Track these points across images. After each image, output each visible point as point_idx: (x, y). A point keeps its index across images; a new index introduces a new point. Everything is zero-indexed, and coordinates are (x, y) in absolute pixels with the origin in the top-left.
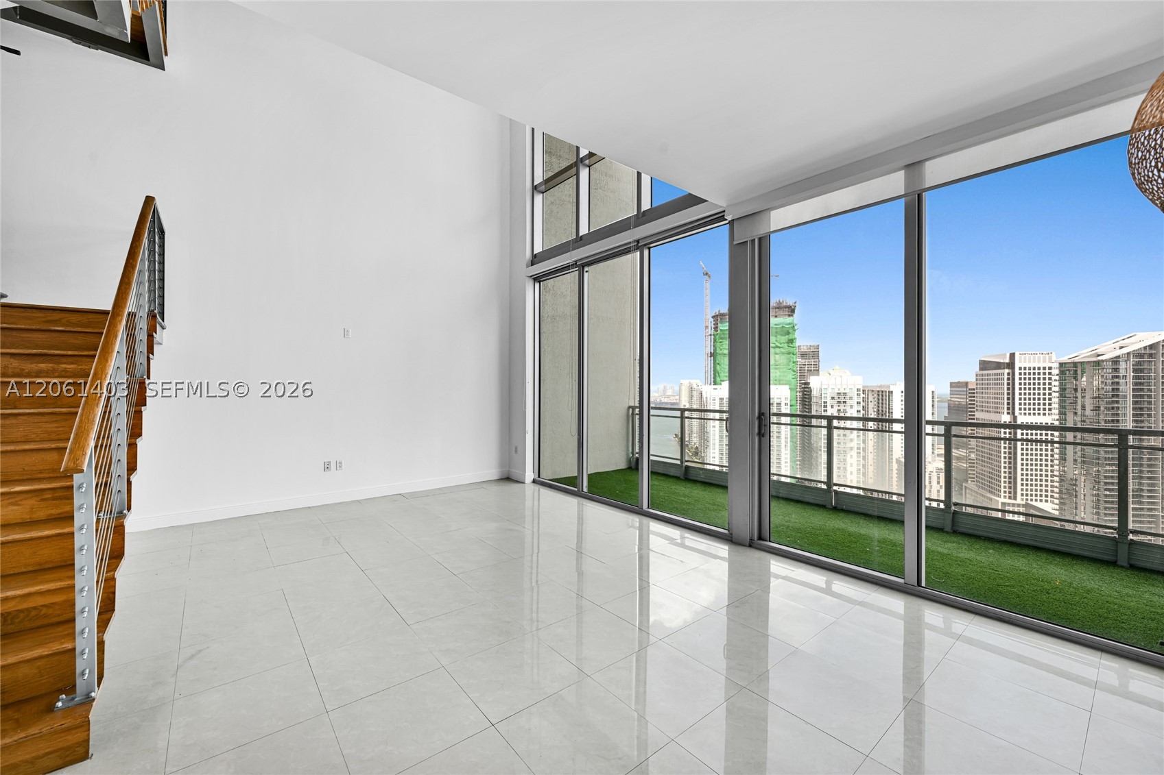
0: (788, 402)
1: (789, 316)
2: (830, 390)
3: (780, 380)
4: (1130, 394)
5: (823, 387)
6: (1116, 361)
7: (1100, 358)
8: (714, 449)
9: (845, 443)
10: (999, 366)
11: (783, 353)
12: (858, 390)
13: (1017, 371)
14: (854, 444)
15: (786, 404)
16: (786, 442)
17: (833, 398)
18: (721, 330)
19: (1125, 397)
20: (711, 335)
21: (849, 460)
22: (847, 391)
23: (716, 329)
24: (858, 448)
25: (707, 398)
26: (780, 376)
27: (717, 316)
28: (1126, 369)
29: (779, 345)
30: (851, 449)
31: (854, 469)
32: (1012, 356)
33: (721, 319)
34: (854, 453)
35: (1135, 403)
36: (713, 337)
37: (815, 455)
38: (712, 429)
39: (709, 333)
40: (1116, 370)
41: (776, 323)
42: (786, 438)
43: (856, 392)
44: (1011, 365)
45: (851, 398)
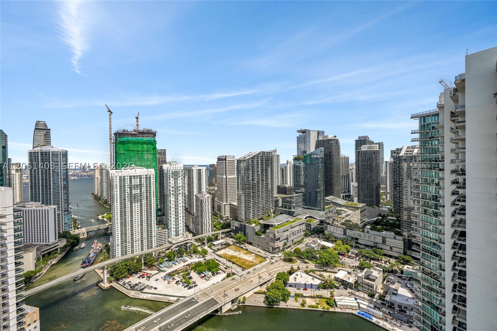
0: (154, 176)
1: (153, 137)
2: (171, 170)
3: (150, 166)
4: (251, 169)
5: (169, 169)
6: (248, 160)
7: (245, 159)
8: (117, 202)
9: (177, 192)
10: (222, 160)
11: (151, 154)
12: (182, 170)
13: (227, 162)
14: (181, 192)
15: (153, 177)
16: (154, 194)
17: (172, 174)
18: (119, 141)
19: (250, 170)
20: (113, 143)
21: (179, 198)
22: (178, 170)
23: (116, 140)
24: (182, 193)
25: (112, 177)
26: (150, 164)
27: (117, 134)
28: (250, 161)
29: (149, 150)
30: (180, 193)
31: (181, 202)
32: (226, 156)
33: (119, 136)
34: (181, 195)
35: (252, 172)
36: (114, 144)
37: (166, 198)
38: (115, 192)
39: (112, 142)
40: (248, 162)
41: (147, 140)
42: (154, 193)
43: (181, 171)
44: (225, 160)
45: (179, 173)
